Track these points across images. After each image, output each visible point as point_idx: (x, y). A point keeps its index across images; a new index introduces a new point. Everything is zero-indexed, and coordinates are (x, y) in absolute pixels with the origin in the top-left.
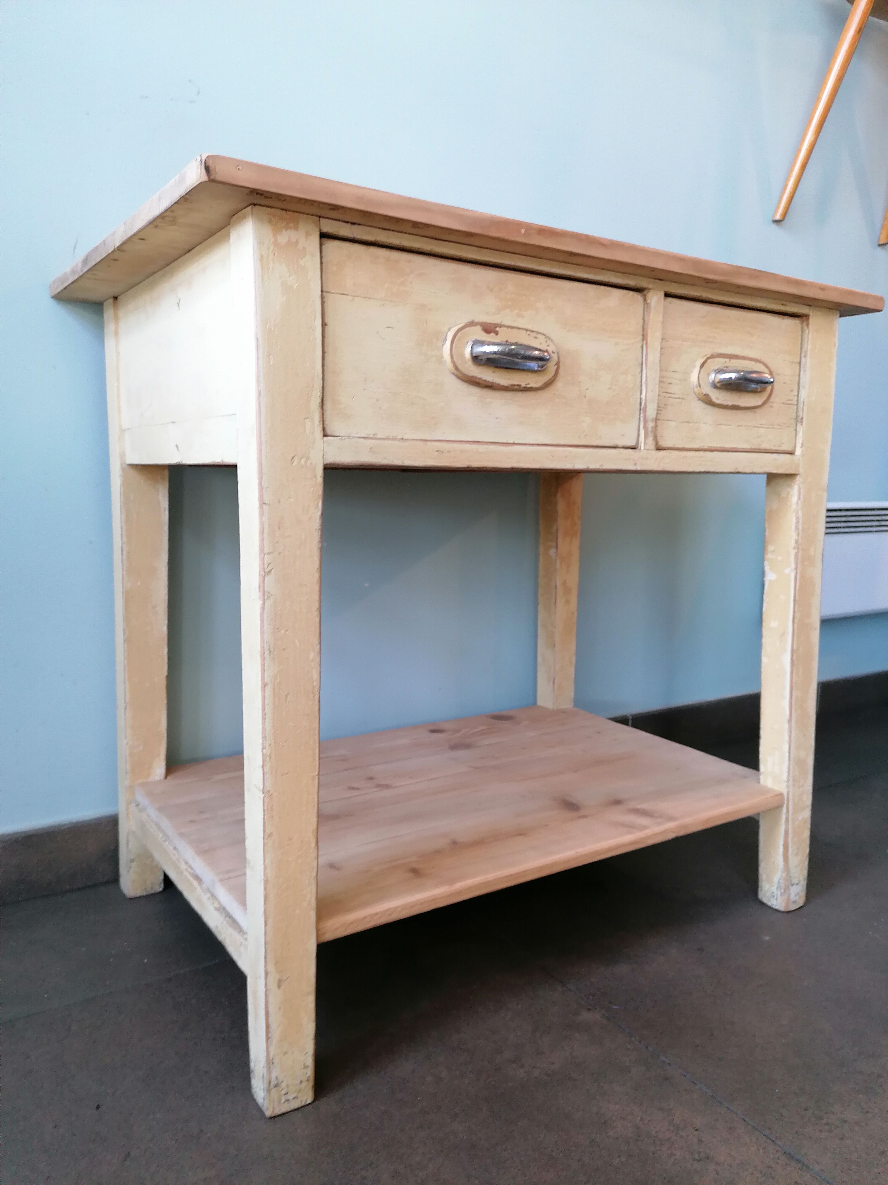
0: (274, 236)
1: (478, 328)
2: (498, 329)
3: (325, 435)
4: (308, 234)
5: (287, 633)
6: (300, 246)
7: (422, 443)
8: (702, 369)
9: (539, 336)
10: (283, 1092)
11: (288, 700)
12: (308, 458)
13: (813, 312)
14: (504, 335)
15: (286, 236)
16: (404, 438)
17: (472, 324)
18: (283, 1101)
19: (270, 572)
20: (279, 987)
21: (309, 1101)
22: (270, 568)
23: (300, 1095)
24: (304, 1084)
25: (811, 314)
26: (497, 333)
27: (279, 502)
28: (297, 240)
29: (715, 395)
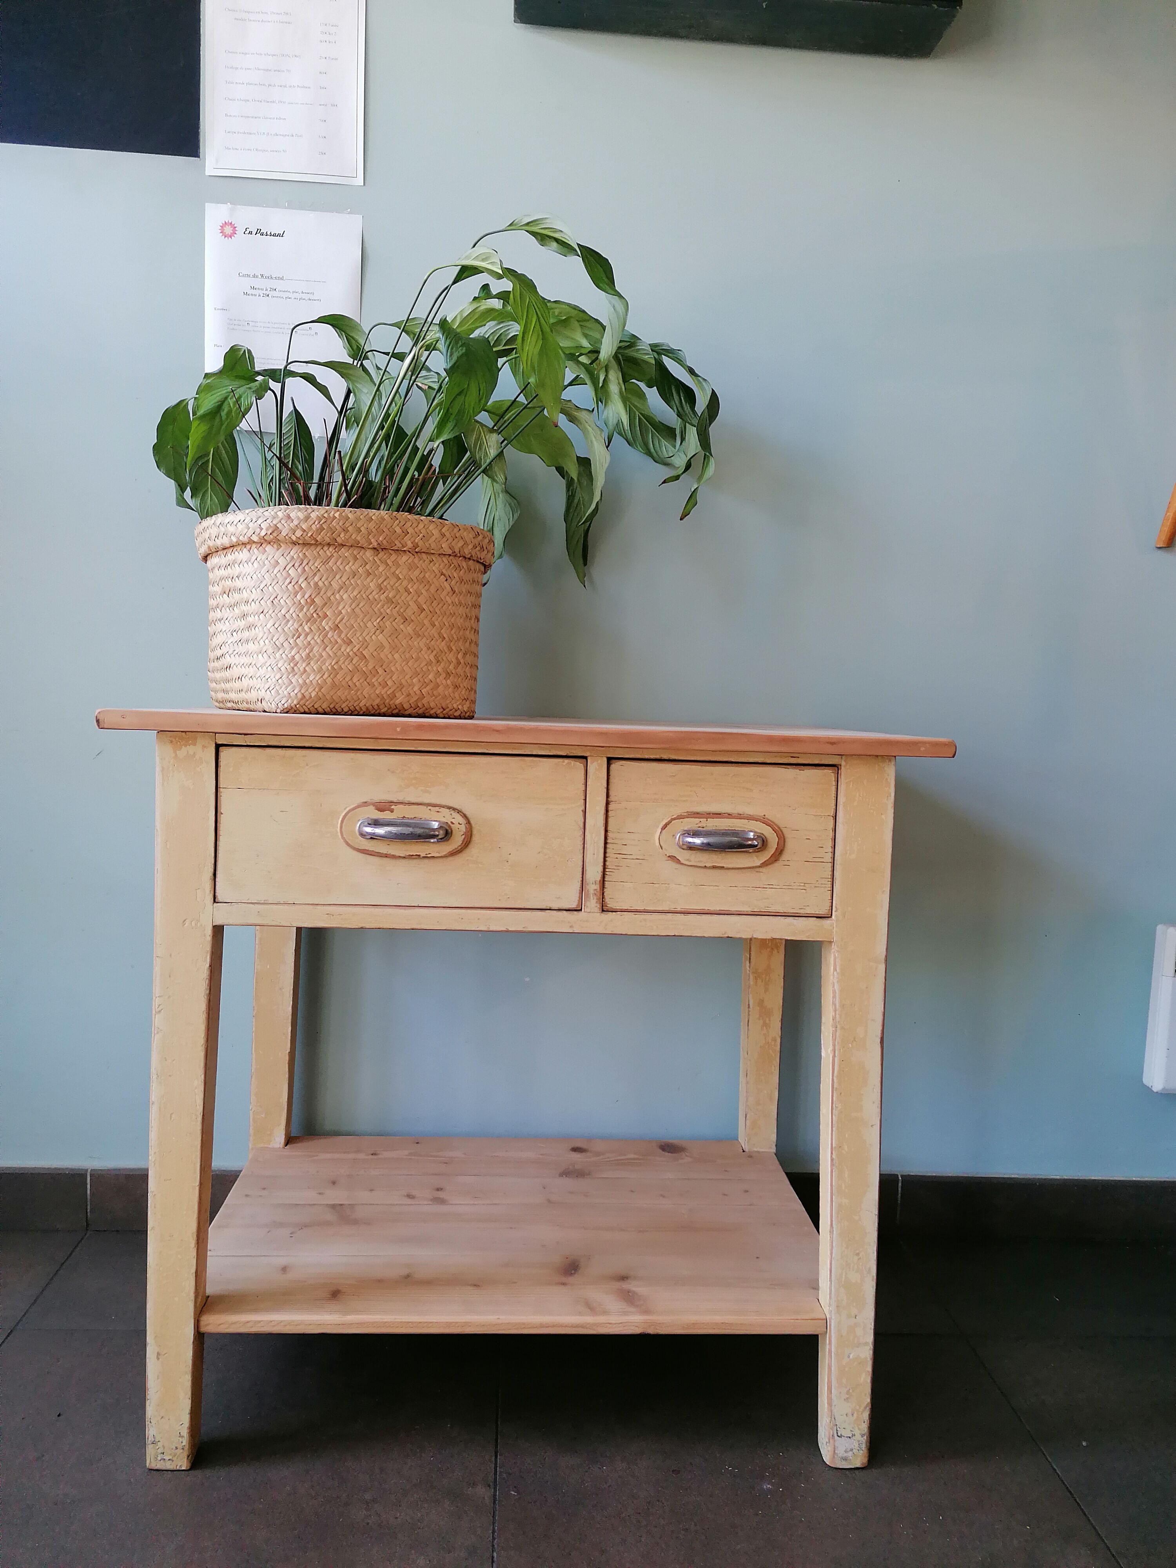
0: (175, 752)
1: (372, 808)
2: (393, 807)
3: (215, 901)
4: (204, 747)
5: (174, 1062)
6: (197, 757)
7: (312, 907)
8: (664, 831)
9: (442, 810)
10: (160, 1451)
11: (172, 1119)
12: (198, 921)
13: (845, 761)
14: (399, 813)
15: (183, 752)
16: (296, 902)
17: (365, 804)
18: (159, 1458)
19: (160, 1011)
20: (158, 1359)
21: (183, 1468)
22: (160, 1009)
23: (174, 1459)
24: (180, 1451)
25: (843, 763)
26: (391, 811)
27: (171, 955)
28: (194, 753)
29: (683, 856)
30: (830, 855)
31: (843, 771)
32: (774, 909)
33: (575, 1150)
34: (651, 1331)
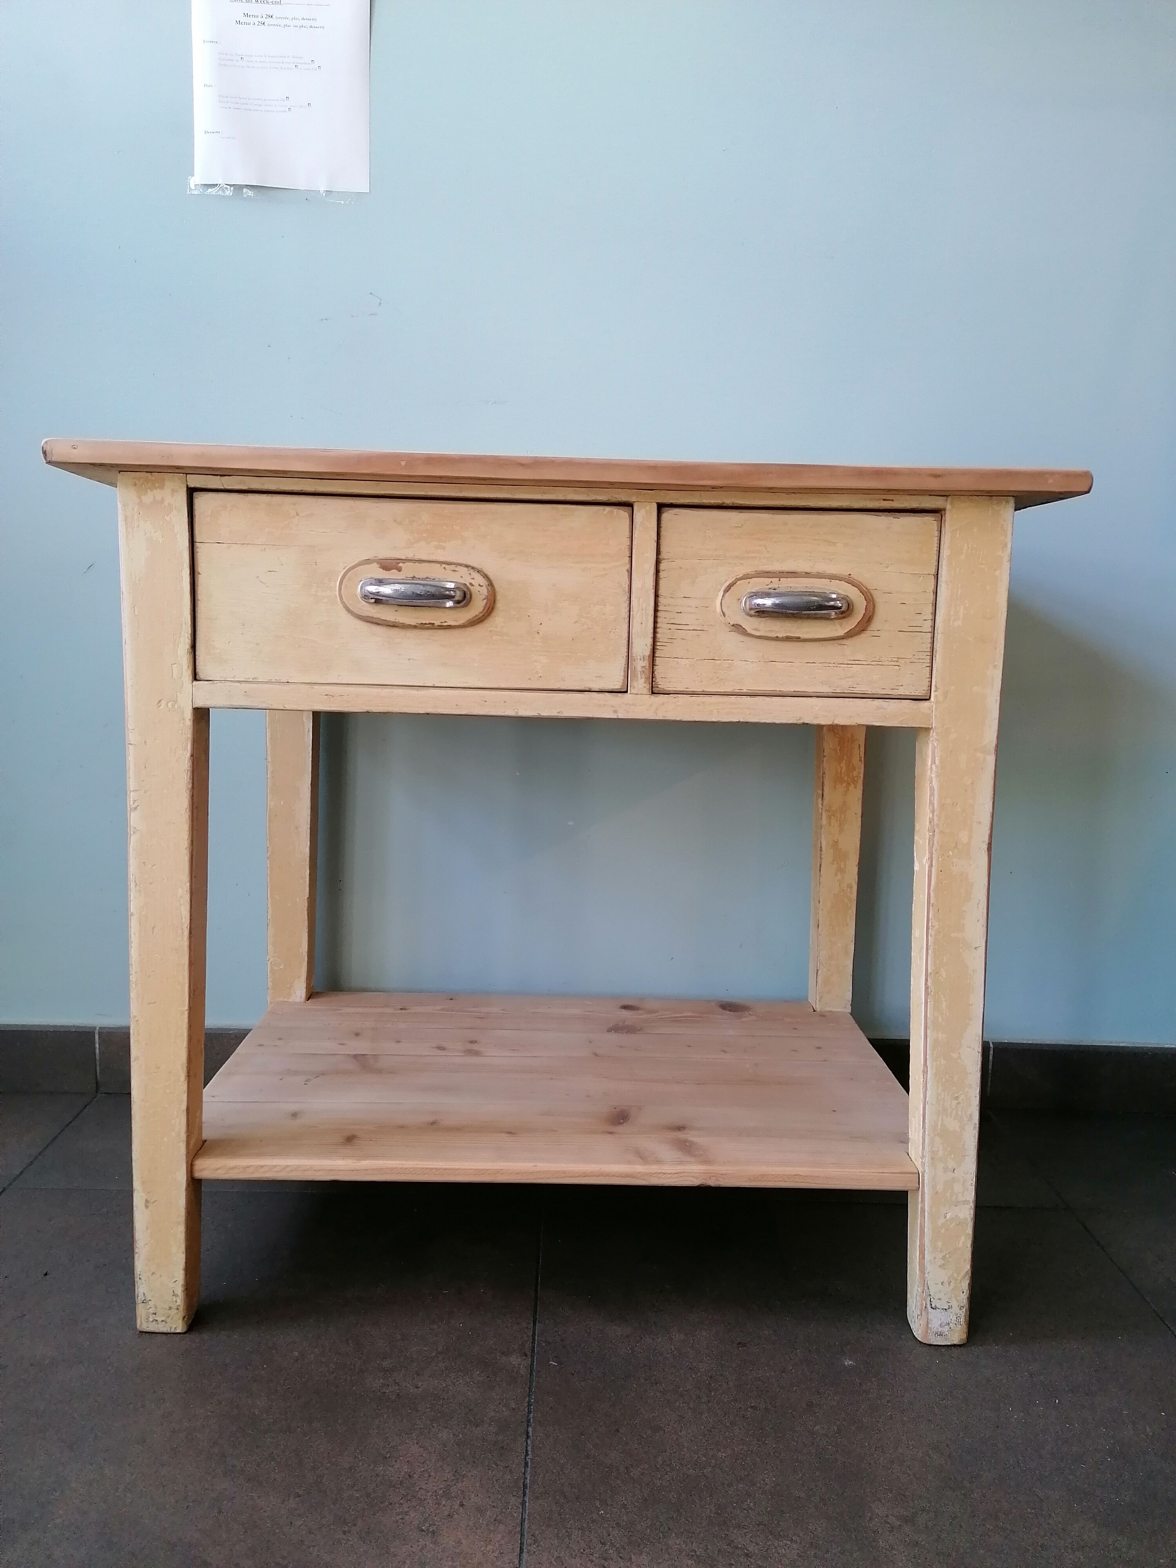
0: (139, 497)
1: (375, 566)
2: (401, 565)
3: (196, 680)
4: (173, 491)
5: (154, 868)
6: (166, 503)
7: (307, 687)
8: (728, 594)
9: (459, 568)
10: (151, 1311)
11: (155, 933)
12: (176, 702)
13: (951, 504)
14: (408, 570)
15: (149, 497)
16: (289, 681)
17: (368, 562)
18: (151, 1319)
19: (136, 808)
20: (147, 1207)
21: (179, 1331)
22: (136, 805)
23: (169, 1320)
24: (174, 1311)
25: (948, 507)
26: (400, 570)
27: (145, 742)
28: (162, 498)
29: (752, 625)
30: (929, 623)
31: (948, 516)
32: (859, 689)
33: (625, 1007)
34: (712, 1183)
